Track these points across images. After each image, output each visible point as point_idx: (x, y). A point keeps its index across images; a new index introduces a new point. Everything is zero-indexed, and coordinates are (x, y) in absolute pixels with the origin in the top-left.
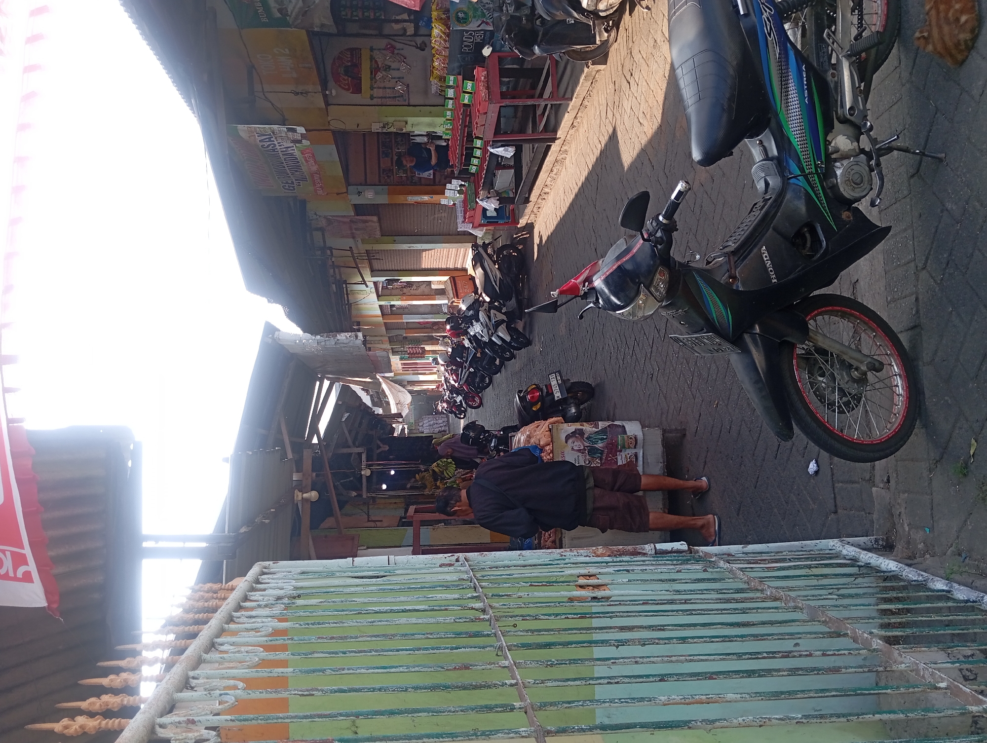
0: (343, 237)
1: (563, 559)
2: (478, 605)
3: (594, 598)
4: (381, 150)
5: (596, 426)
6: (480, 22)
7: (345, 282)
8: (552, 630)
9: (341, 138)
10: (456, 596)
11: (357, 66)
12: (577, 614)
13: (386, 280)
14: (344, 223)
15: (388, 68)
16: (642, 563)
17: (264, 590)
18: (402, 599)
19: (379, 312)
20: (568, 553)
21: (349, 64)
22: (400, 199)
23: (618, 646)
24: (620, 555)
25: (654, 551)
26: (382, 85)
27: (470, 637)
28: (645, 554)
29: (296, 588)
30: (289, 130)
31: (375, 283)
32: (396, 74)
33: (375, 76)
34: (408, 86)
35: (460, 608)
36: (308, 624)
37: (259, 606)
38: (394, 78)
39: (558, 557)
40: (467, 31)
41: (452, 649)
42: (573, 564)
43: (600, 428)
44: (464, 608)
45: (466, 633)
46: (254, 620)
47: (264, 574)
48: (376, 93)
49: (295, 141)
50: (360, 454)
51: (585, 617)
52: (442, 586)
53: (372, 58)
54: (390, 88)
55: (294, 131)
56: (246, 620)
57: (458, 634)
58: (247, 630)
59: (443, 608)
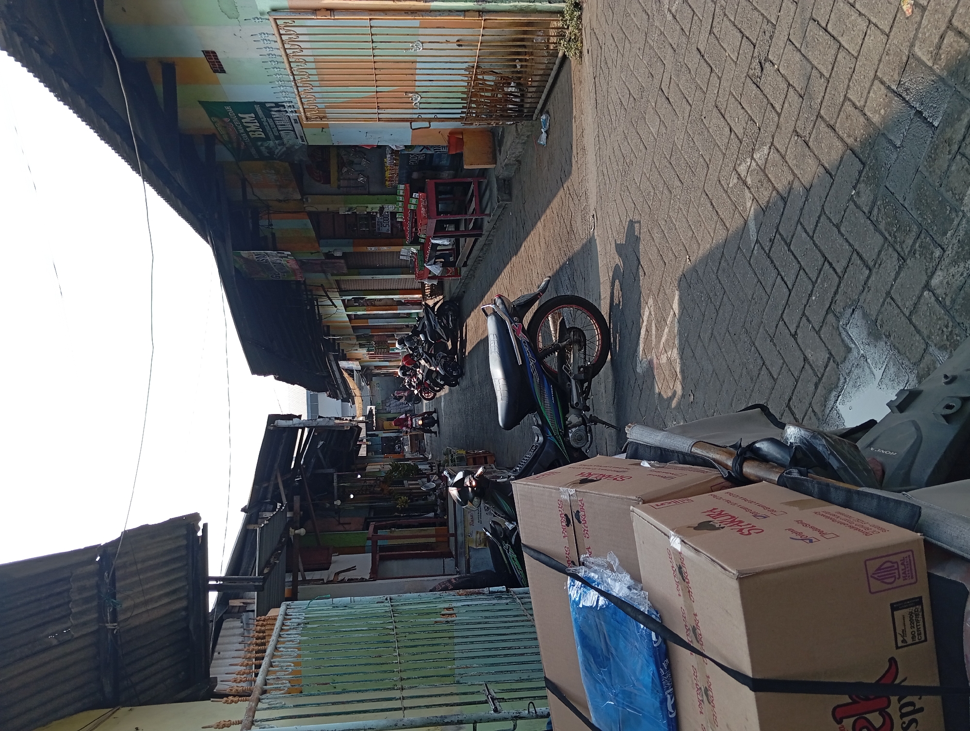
0: (316, 272)
2: (391, 626)
3: (447, 621)
8: (420, 639)
9: (315, 217)
10: (381, 622)
11: (326, 161)
12: (434, 630)
13: (353, 298)
15: (351, 163)
16: (478, 600)
19: (347, 319)
22: (362, 249)
24: (471, 595)
25: (488, 592)
26: (347, 177)
29: (306, 618)
30: (279, 253)
31: (343, 301)
32: (357, 167)
33: (341, 170)
34: (368, 177)
35: (382, 628)
36: (315, 638)
37: (291, 628)
38: (357, 171)
42: (445, 601)
44: (384, 628)
45: (383, 641)
47: (288, 609)
48: (343, 183)
49: (282, 257)
52: (376, 616)
54: (353, 179)
55: (282, 253)
58: (289, 641)
59: (374, 629)
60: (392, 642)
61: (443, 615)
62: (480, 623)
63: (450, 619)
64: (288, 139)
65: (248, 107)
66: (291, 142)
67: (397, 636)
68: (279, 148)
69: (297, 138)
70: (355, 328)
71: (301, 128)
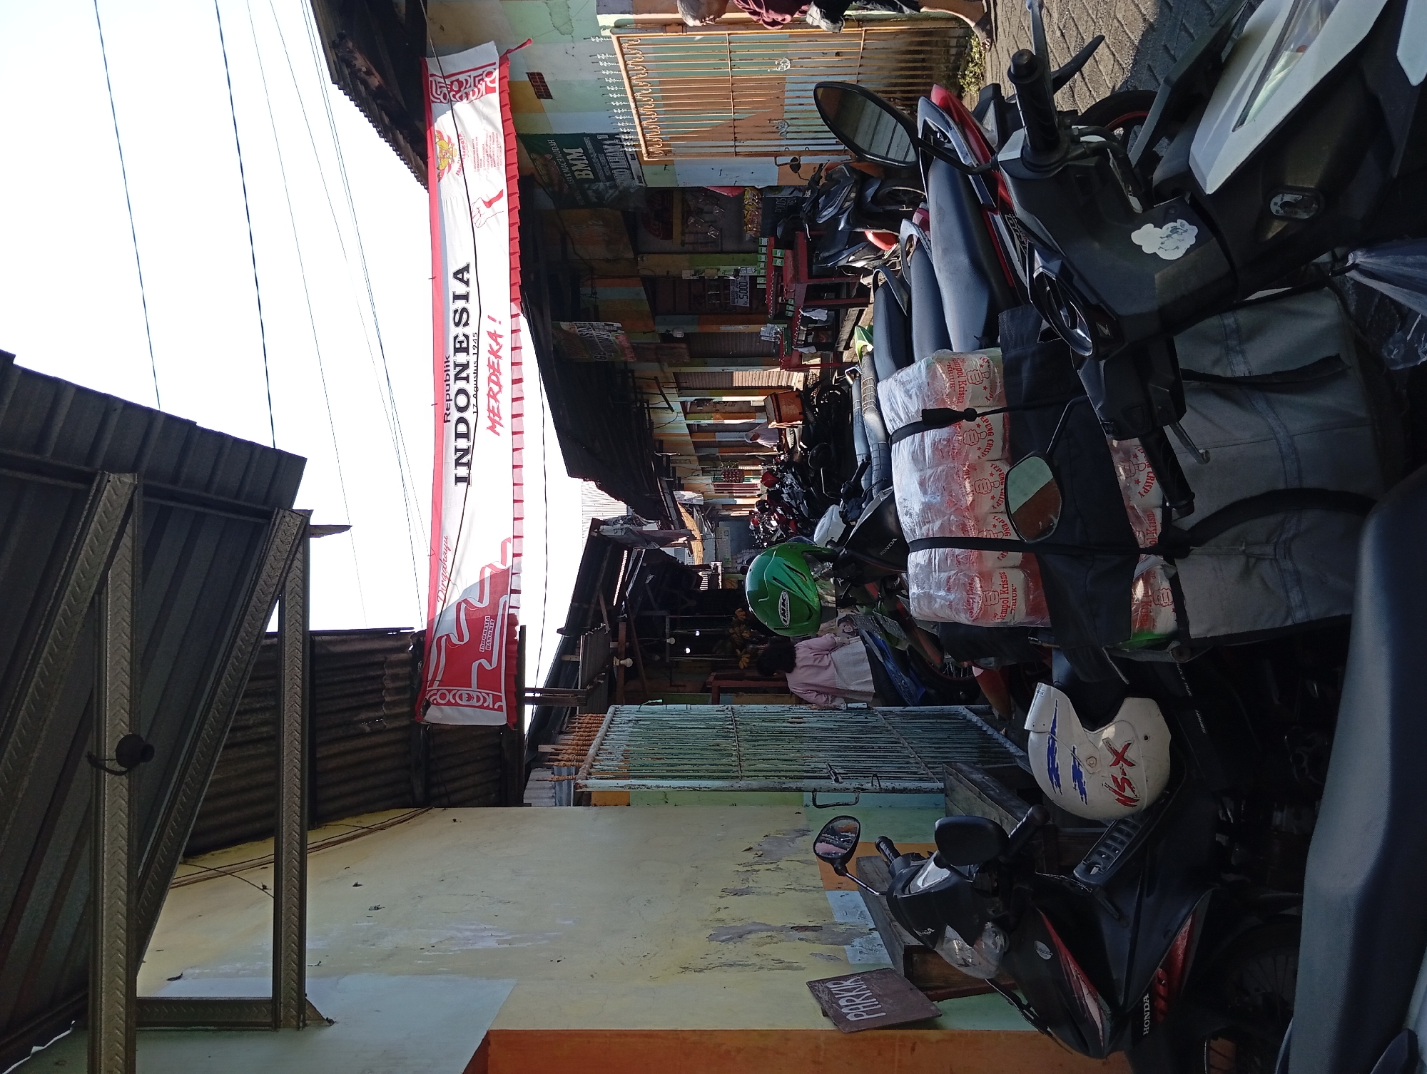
0: (648, 361)
9: (651, 284)
11: (668, 209)
13: (696, 400)
14: (649, 349)
15: (700, 212)
18: (692, 723)
19: (686, 431)
21: (660, 208)
22: (712, 329)
26: (694, 230)
29: (637, 716)
30: (607, 324)
31: (683, 404)
32: (708, 217)
33: (687, 221)
34: (721, 230)
38: (707, 222)
42: (794, 712)
47: (617, 711)
48: (688, 239)
49: (611, 331)
50: (664, 618)
53: (684, 202)
54: (701, 233)
55: (612, 325)
64: (622, 179)
65: (576, 140)
66: (625, 184)
68: (611, 191)
69: (634, 179)
70: (697, 446)
71: (639, 166)
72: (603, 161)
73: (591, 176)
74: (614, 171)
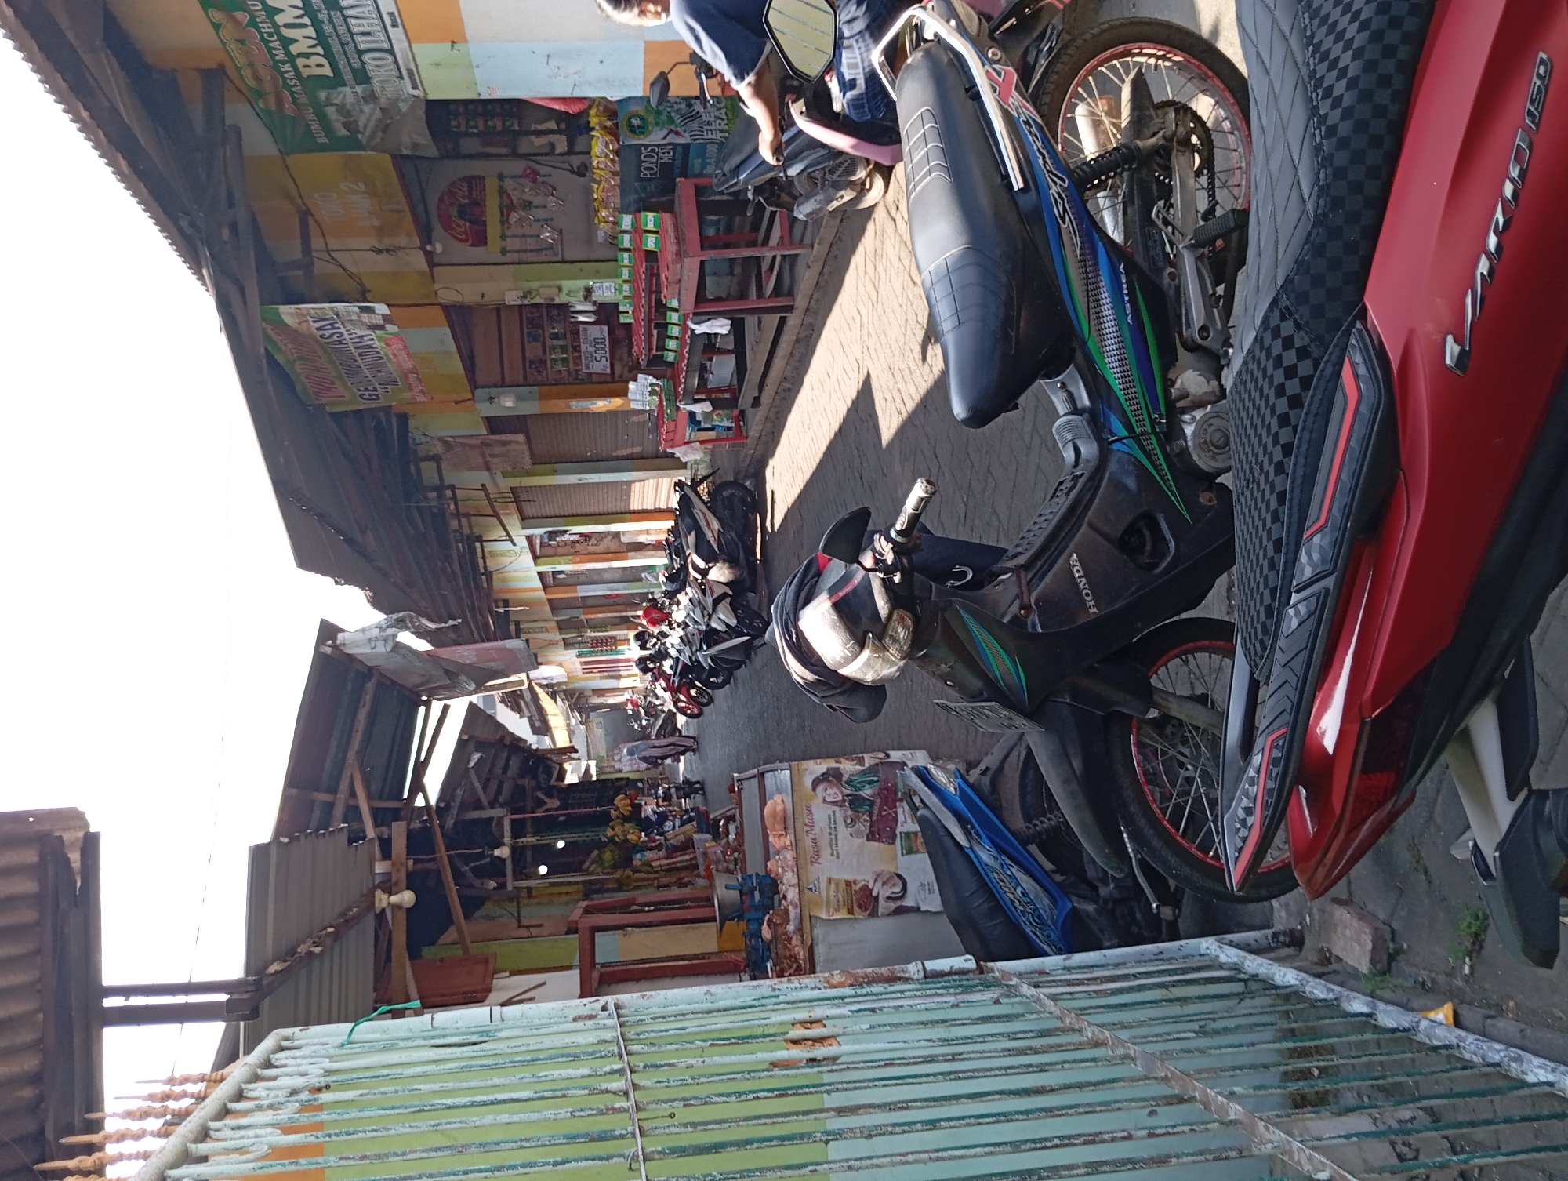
0: (472, 469)
1: (776, 997)
2: (618, 1084)
3: (813, 1060)
4: (526, 331)
5: (861, 762)
6: (665, 132)
7: (480, 539)
8: (725, 1121)
10: (586, 1071)
11: (479, 204)
12: (772, 1090)
13: (547, 532)
14: (472, 447)
15: (527, 205)
16: (899, 995)
17: (275, 1078)
18: (497, 1081)
19: (538, 584)
20: (785, 985)
21: (466, 201)
22: (558, 406)
23: (827, 1142)
24: (869, 983)
25: (922, 974)
26: (520, 232)
27: (592, 1140)
28: (907, 980)
29: (329, 1072)
30: (364, 310)
31: (529, 538)
32: (540, 214)
33: (507, 219)
34: (561, 231)
35: (586, 1092)
36: (329, 1135)
37: (259, 1108)
38: (539, 220)
39: (769, 992)
40: (646, 146)
41: (555, 1164)
42: (788, 1003)
43: (867, 765)
44: (594, 1091)
45: (586, 1135)
46: (242, 1133)
47: (282, 1049)
48: (511, 244)
49: (374, 327)
51: (786, 1095)
52: (568, 1055)
53: (502, 191)
54: (531, 236)
55: (370, 310)
56: (228, 1133)
57: (572, 1139)
58: (228, 1151)
59: (559, 1093)
60: (622, 1137)
61: (795, 1042)
62: (931, 1059)
63: (820, 1052)
64: (381, 78)
66: (389, 88)
67: (642, 1115)
68: (367, 109)
69: (401, 77)
70: (555, 606)
71: (406, 44)
72: (342, 30)
73: (327, 71)
74: (366, 57)
